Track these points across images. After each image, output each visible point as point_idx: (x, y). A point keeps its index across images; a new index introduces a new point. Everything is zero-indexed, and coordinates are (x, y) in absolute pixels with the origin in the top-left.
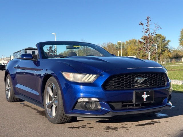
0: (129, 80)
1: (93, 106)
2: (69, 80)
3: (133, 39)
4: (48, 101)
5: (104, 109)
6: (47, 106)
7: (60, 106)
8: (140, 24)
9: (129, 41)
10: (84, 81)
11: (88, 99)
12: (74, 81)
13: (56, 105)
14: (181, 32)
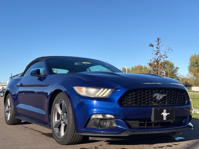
0: (147, 96)
1: (107, 123)
2: (81, 95)
3: (139, 65)
4: (55, 120)
5: (119, 127)
6: (54, 125)
7: (71, 124)
8: (150, 46)
9: (135, 67)
10: (98, 96)
11: (102, 116)
12: (87, 95)
13: (65, 124)
14: (190, 58)
